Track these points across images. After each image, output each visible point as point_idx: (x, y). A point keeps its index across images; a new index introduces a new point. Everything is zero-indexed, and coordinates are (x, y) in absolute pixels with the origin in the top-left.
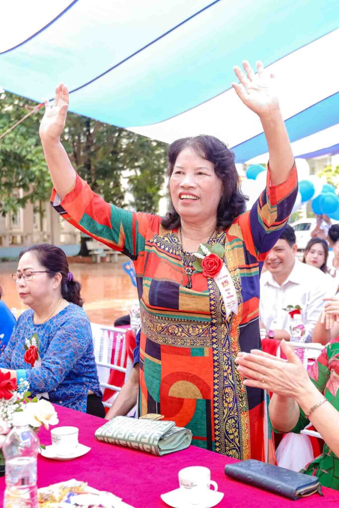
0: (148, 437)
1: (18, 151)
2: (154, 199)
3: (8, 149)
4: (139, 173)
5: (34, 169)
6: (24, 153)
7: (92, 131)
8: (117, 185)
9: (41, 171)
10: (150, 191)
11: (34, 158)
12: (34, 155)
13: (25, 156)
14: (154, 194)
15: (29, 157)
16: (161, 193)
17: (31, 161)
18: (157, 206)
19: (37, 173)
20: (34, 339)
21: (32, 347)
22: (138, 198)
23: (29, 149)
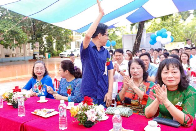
0: (124, 112)
1: (15, 30)
2: (52, 43)
3: (12, 30)
4: (47, 36)
5: (20, 35)
6: (17, 31)
7: (35, 24)
8: (42, 39)
9: (22, 36)
10: (51, 41)
11: (20, 32)
12: (20, 31)
13: (17, 32)
14: (52, 41)
15: (19, 32)
16: (54, 41)
17: (19, 33)
18: (53, 45)
19: (21, 36)
20: (70, 87)
21: (70, 89)
22: (48, 43)
23: (18, 30)
